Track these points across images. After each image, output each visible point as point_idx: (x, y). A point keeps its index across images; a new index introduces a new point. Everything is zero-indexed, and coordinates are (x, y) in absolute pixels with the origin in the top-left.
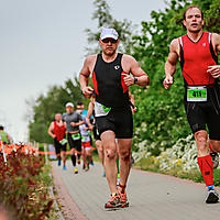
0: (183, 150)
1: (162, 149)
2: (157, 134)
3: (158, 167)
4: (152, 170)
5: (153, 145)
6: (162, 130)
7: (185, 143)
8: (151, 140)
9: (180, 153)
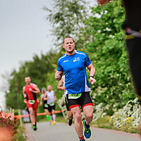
0: (132, 110)
1: (115, 110)
2: (110, 98)
3: (112, 125)
4: (107, 128)
5: (107, 107)
6: (114, 94)
7: (133, 104)
8: (106, 103)
9: (129, 112)
